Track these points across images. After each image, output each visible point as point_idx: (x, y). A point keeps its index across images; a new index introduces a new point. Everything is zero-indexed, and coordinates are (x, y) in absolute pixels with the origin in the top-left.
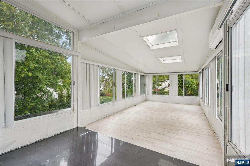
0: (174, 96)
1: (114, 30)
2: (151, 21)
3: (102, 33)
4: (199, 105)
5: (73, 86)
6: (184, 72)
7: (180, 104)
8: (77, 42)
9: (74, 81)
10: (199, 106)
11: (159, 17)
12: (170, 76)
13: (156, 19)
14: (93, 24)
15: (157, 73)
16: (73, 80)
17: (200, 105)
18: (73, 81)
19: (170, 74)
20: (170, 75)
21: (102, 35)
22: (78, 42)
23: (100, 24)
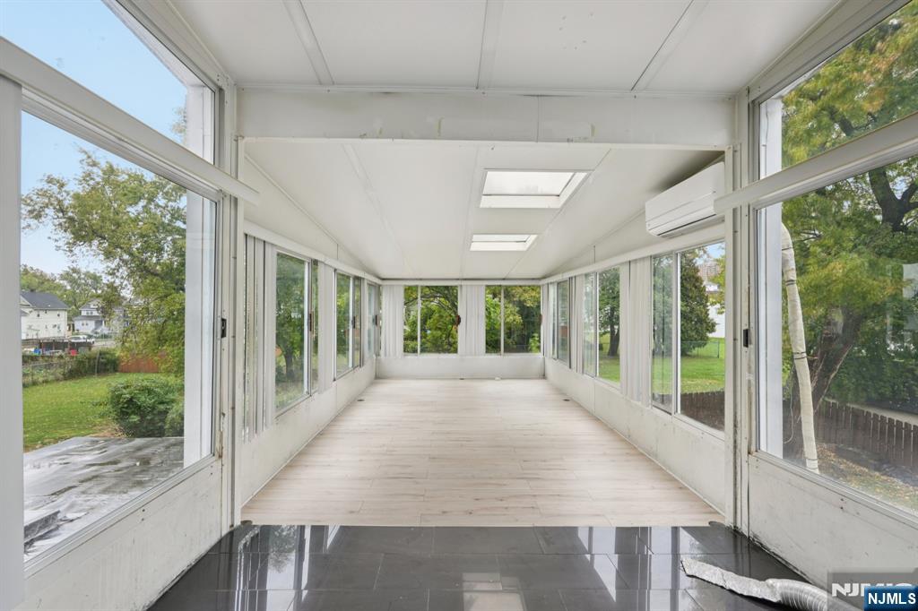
0: (475, 355)
1: (437, 134)
2: (572, 141)
3: (380, 132)
4: (539, 378)
5: (219, 342)
6: (504, 279)
7: (494, 379)
8: (234, 138)
9: (224, 321)
10: (542, 382)
11: (592, 137)
12: (464, 289)
13: (585, 140)
14: (333, 83)
15: (421, 279)
16: (219, 314)
17: (544, 376)
18: (219, 319)
19: (464, 283)
20: (461, 286)
21: (377, 138)
22: (237, 141)
23: (372, 93)
